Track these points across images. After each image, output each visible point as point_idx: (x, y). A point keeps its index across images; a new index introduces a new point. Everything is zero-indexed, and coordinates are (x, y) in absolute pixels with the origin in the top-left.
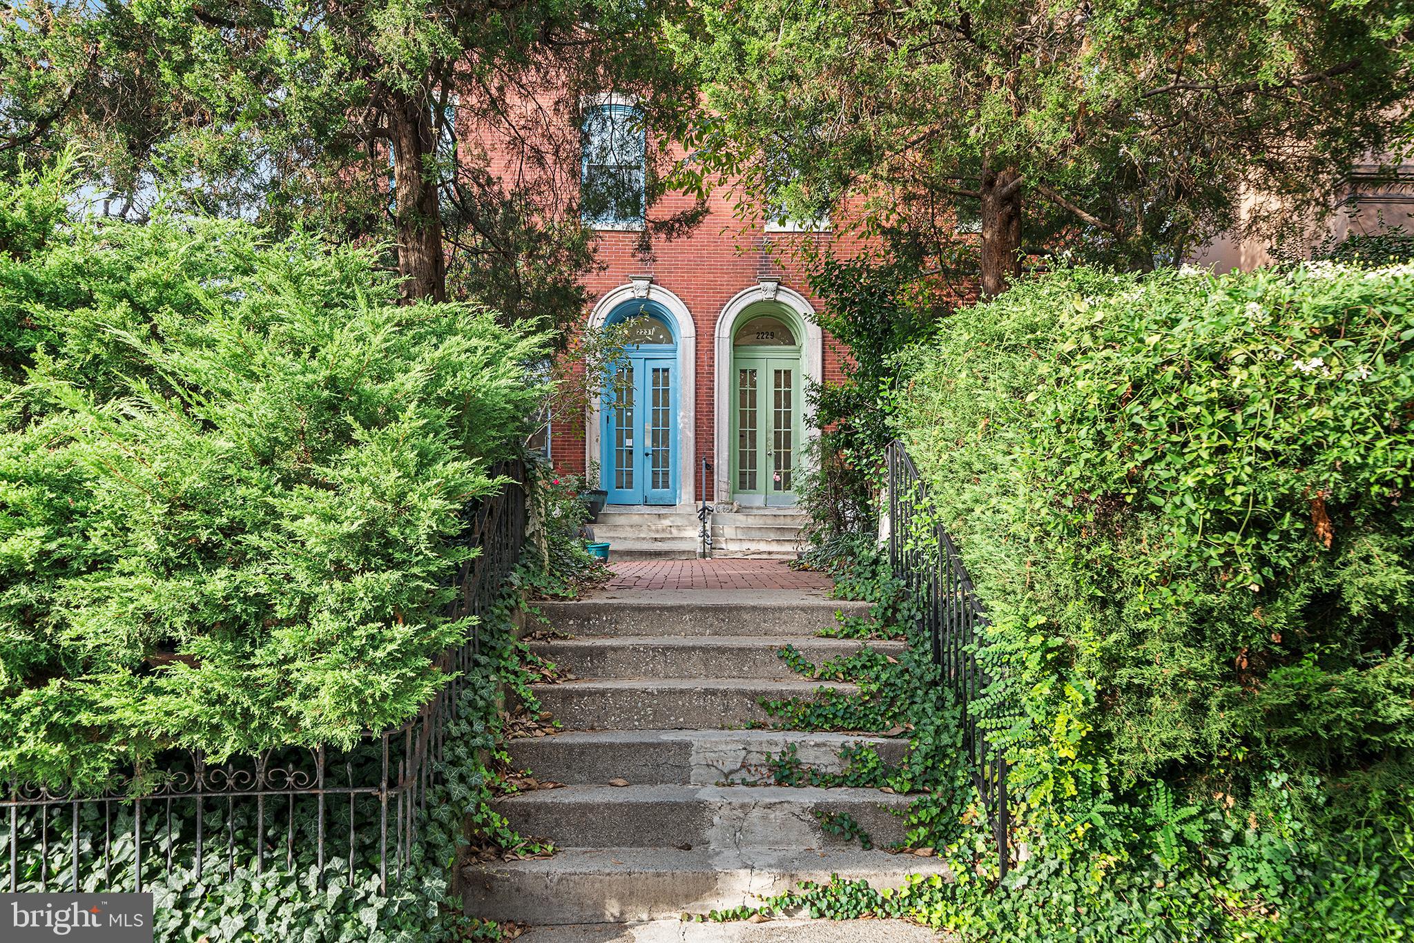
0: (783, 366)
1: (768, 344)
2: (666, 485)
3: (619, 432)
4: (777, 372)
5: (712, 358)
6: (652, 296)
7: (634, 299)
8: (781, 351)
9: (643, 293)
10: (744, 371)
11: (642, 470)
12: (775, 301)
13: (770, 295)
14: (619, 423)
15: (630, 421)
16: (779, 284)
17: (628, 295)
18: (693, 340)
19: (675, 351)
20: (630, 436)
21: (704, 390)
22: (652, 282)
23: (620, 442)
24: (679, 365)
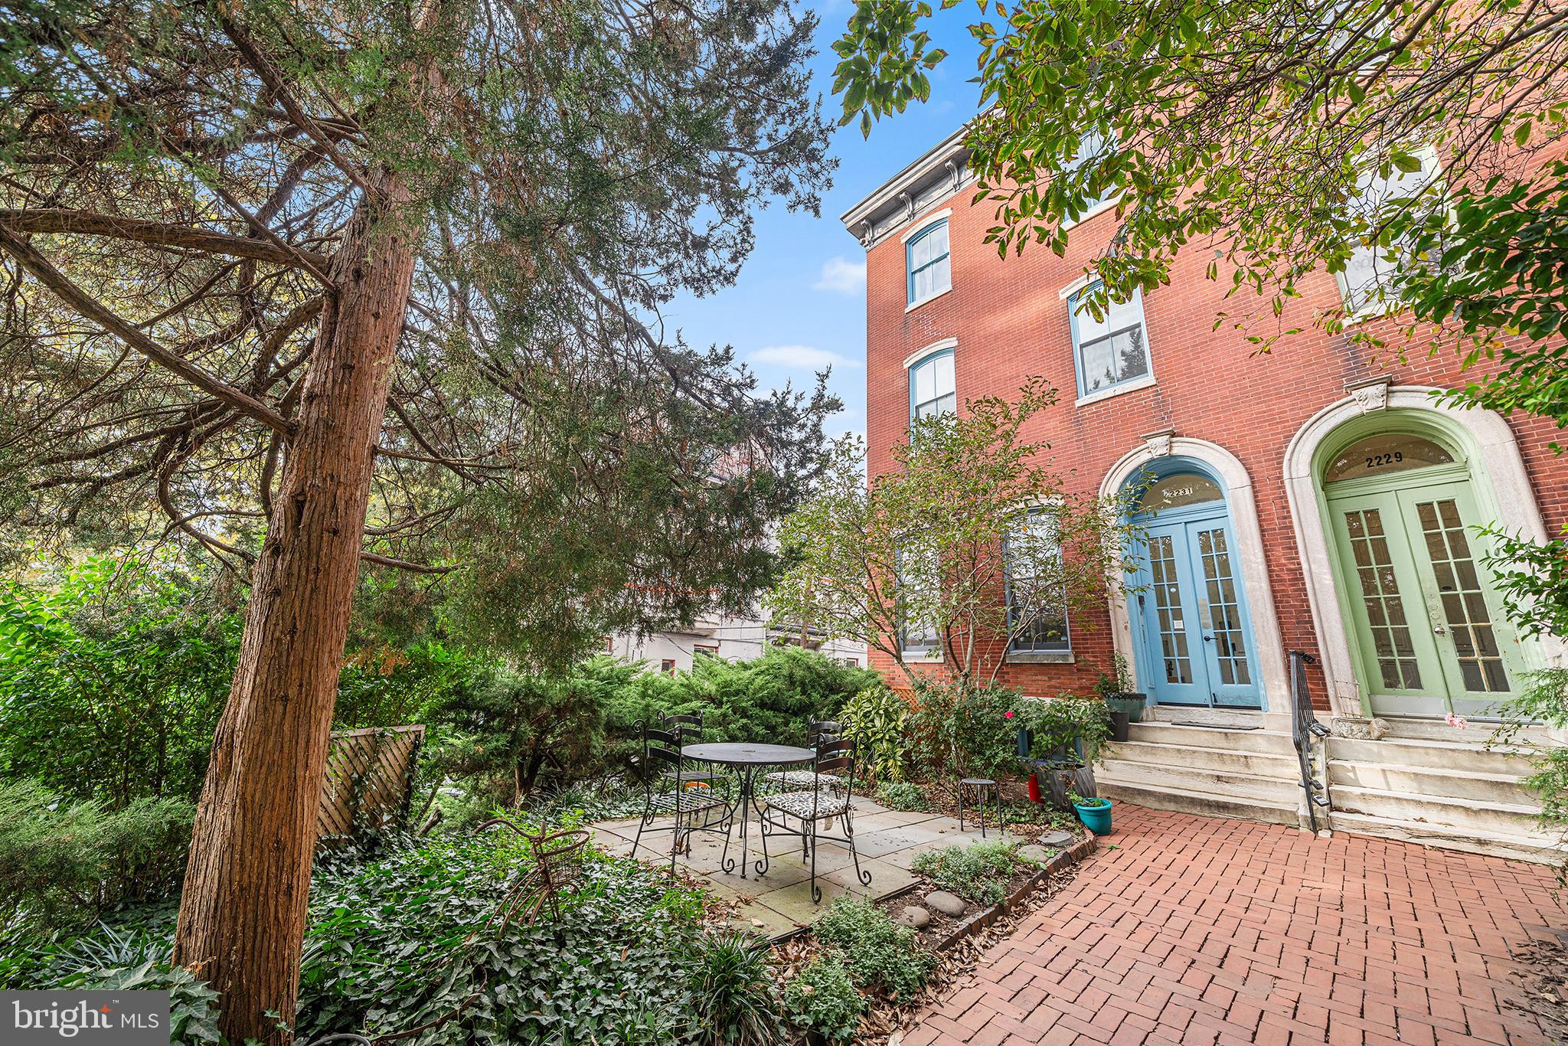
0: (1434, 496)
1: (1393, 470)
2: (1244, 679)
3: (1163, 615)
4: (1425, 509)
5: (1286, 508)
6: (1175, 451)
7: (1152, 460)
8: (1424, 476)
9: (1164, 450)
10: (1352, 516)
11: (1203, 658)
12: (1388, 409)
13: (1379, 403)
14: (1161, 601)
15: (1176, 599)
16: (1391, 384)
17: (1145, 457)
18: (1248, 491)
19: (1225, 507)
20: (1178, 615)
21: (1279, 552)
22: (1173, 435)
23: (1165, 625)
24: (1233, 525)
